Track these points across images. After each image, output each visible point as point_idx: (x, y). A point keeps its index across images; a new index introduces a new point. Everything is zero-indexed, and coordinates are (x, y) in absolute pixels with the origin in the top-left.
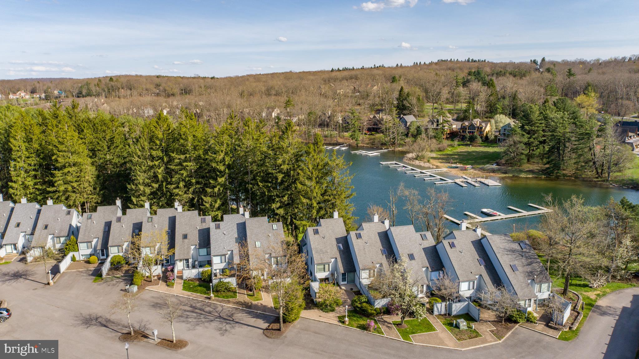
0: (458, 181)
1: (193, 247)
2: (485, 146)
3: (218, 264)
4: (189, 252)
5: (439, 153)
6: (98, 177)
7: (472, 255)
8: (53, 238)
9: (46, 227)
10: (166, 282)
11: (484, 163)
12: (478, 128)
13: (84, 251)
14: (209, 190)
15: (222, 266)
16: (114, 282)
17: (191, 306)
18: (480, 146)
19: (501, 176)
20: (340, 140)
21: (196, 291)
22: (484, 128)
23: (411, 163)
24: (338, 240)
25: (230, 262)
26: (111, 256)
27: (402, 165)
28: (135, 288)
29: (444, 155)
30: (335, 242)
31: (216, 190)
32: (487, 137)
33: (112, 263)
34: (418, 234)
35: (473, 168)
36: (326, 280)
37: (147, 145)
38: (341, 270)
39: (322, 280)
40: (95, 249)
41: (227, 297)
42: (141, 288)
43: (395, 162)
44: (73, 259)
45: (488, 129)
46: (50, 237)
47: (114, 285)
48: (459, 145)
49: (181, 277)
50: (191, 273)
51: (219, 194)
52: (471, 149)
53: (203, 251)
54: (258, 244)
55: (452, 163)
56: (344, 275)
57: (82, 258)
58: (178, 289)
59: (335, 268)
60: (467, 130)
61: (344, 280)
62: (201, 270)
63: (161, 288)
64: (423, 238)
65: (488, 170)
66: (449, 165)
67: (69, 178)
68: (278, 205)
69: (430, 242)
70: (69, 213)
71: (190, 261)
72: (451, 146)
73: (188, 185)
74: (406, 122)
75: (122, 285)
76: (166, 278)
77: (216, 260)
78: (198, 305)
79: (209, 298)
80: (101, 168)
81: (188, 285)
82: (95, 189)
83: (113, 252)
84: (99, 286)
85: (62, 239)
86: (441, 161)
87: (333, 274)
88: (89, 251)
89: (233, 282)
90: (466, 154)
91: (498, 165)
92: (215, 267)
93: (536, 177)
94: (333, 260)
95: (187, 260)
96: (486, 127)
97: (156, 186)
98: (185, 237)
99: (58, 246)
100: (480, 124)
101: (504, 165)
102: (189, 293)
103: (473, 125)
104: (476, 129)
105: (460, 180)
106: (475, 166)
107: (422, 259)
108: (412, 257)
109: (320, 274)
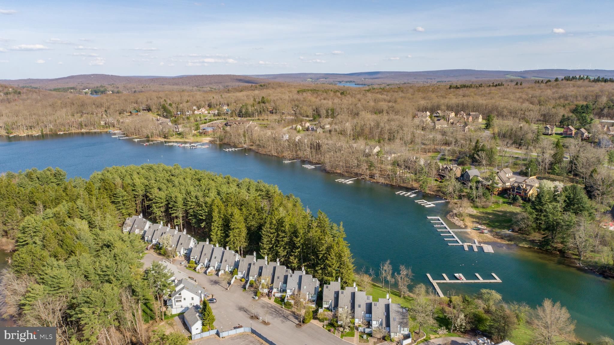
0: (466, 245)
1: (281, 283)
2: (524, 207)
3: (289, 292)
4: (279, 285)
5: (481, 210)
6: (248, 234)
7: (383, 310)
8: (228, 266)
9: (226, 261)
10: (268, 297)
11: (504, 228)
12: (524, 189)
13: (240, 275)
14: (293, 254)
15: (291, 294)
16: (250, 293)
17: (275, 309)
18: (520, 206)
19: (505, 243)
21: (278, 303)
22: (528, 190)
23: (450, 219)
24: (336, 292)
25: (293, 294)
26: (250, 280)
27: (442, 221)
28: (257, 298)
29: (483, 213)
30: (334, 293)
31: (296, 254)
32: (529, 198)
33: (250, 283)
34: (366, 296)
35: (491, 231)
36: (327, 308)
37: (268, 226)
38: (333, 306)
39: (325, 308)
40: (244, 275)
41: (289, 308)
42: (259, 298)
43: (439, 217)
44: (236, 278)
45: (531, 192)
46: (227, 265)
47: (250, 294)
48: (504, 203)
49: (274, 295)
50: (278, 295)
51: (297, 256)
52: (510, 208)
53: (285, 285)
54: (305, 287)
55: (480, 224)
56: (334, 308)
57: (239, 278)
58: (272, 302)
59: (331, 305)
60: (515, 190)
61: (333, 310)
62: (282, 294)
63: (266, 299)
64: (368, 299)
65: (502, 235)
66: (477, 225)
67: (235, 235)
68: (319, 268)
69: (370, 300)
70: (235, 255)
71: (279, 289)
72: (497, 203)
73: (285, 248)
74: (469, 176)
75: (253, 295)
76: (269, 295)
77: (288, 291)
78: (278, 309)
79: (282, 307)
80: (249, 229)
81: (276, 300)
82: (246, 240)
83: (251, 278)
84: (244, 294)
85: (232, 267)
86: (474, 220)
87: (330, 307)
88: (242, 276)
89: (292, 302)
90: (501, 214)
91: (513, 231)
92: (288, 293)
93: (531, 248)
94: (331, 301)
95: (278, 289)
98: (278, 278)
99: (230, 270)
100: (526, 187)
101: (516, 232)
102: (276, 304)
103: (520, 188)
104: (522, 191)
105: (468, 244)
106: (494, 230)
107: (364, 307)
108: (359, 306)
109: (325, 306)
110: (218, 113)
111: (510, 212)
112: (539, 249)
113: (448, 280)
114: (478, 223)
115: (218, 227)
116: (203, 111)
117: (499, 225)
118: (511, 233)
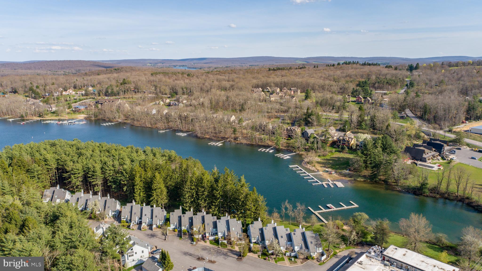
0: (324, 183)
1: (211, 228)
2: (350, 153)
3: (220, 235)
4: (210, 230)
5: (323, 158)
6: (167, 193)
7: (300, 237)
8: (159, 221)
10: (204, 240)
11: (343, 169)
12: (347, 141)
13: (172, 227)
14: (214, 204)
15: (221, 235)
17: (214, 250)
18: (347, 153)
19: (348, 179)
20: (270, 143)
21: (214, 245)
23: (305, 166)
24: (260, 229)
25: (224, 234)
27: (300, 168)
29: (325, 160)
30: (258, 230)
31: (216, 204)
32: (351, 147)
33: (183, 232)
34: (285, 229)
35: (336, 172)
36: (255, 243)
38: (260, 240)
40: (176, 226)
41: (225, 247)
42: (196, 243)
43: (297, 166)
44: (169, 230)
45: (352, 142)
47: (187, 241)
48: (336, 151)
49: (208, 239)
50: (211, 238)
52: (341, 155)
53: (215, 230)
54: (233, 229)
55: (327, 168)
57: (172, 230)
58: (208, 244)
59: (258, 239)
60: (341, 142)
61: (261, 243)
62: (215, 237)
63: (202, 243)
64: (287, 230)
65: (344, 174)
66: (325, 169)
67: (158, 194)
69: (289, 232)
70: (163, 211)
72: (331, 152)
73: (205, 200)
74: (308, 134)
75: (190, 241)
78: (216, 250)
79: (219, 248)
80: (167, 187)
81: (211, 242)
82: (167, 197)
83: (183, 228)
84: (181, 241)
85: (162, 221)
86: (321, 165)
87: (257, 241)
88: (174, 227)
89: (225, 242)
90: (336, 159)
91: (350, 171)
93: (365, 181)
94: (258, 236)
95: (210, 233)
96: (351, 141)
97: (193, 200)
98: (208, 224)
99: (161, 224)
100: (348, 139)
101: (352, 171)
102: (212, 245)
103: (345, 140)
104: (346, 142)
105: (326, 182)
106: (337, 171)
107: (285, 238)
108: (282, 237)
109: (253, 241)
110: (86, 93)
111: (342, 158)
112: (371, 181)
113: (324, 210)
114: (325, 167)
115: (140, 189)
116: (71, 91)
117: (339, 167)
118: (349, 172)
